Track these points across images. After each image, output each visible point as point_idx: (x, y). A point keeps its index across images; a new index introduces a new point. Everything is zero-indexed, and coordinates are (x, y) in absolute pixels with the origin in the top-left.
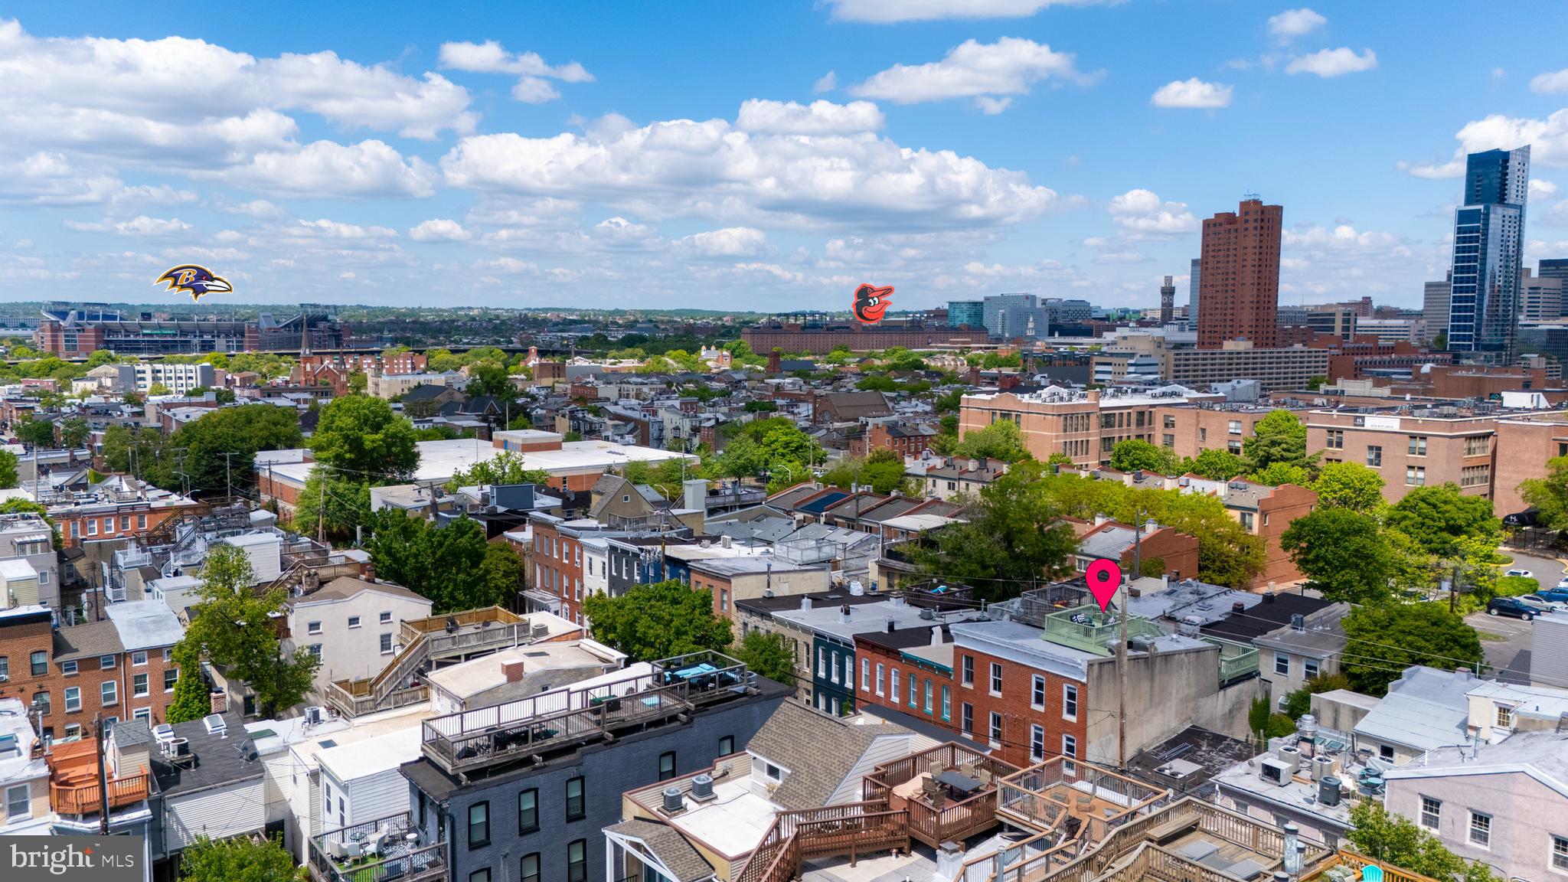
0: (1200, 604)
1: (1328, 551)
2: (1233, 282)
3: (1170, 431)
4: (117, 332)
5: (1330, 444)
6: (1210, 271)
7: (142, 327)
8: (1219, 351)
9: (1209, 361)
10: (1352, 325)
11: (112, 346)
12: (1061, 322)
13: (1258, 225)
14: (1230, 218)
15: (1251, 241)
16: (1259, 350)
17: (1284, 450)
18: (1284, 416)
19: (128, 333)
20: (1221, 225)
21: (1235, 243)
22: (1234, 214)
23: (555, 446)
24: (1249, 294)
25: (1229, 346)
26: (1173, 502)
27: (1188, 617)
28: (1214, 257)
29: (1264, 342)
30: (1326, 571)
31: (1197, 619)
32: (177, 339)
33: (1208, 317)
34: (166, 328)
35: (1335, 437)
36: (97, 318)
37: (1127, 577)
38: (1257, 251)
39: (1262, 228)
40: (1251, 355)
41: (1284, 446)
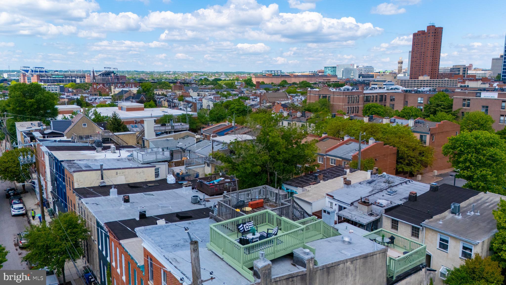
0: (389, 190)
1: (472, 157)
2: (423, 56)
3: (392, 103)
4: (44, 77)
5: (464, 105)
6: (415, 52)
7: (52, 75)
8: (417, 80)
9: (413, 84)
10: (466, 72)
11: (43, 81)
12: (363, 73)
13: (434, 34)
14: (423, 32)
15: (431, 40)
16: (432, 80)
17: (442, 108)
18: (443, 95)
19: (48, 77)
20: (420, 35)
21: (425, 41)
22: (425, 31)
23: (141, 109)
24: (429, 60)
25: (421, 78)
26: (385, 130)
27: (379, 201)
28: (417, 47)
29: (434, 77)
30: (471, 169)
31: (384, 202)
32: (64, 79)
33: (414, 69)
34: (60, 75)
35: (466, 102)
36: (37, 72)
37: (348, 171)
38: (433, 44)
39: (435, 36)
40: (429, 81)
41: (442, 106)
